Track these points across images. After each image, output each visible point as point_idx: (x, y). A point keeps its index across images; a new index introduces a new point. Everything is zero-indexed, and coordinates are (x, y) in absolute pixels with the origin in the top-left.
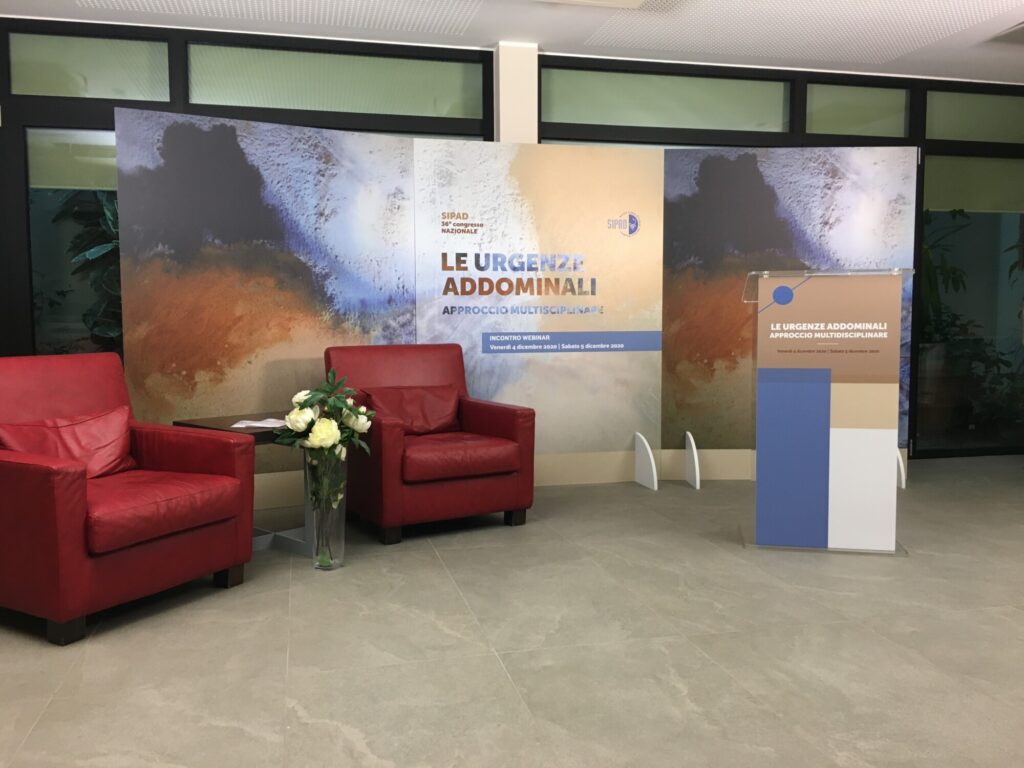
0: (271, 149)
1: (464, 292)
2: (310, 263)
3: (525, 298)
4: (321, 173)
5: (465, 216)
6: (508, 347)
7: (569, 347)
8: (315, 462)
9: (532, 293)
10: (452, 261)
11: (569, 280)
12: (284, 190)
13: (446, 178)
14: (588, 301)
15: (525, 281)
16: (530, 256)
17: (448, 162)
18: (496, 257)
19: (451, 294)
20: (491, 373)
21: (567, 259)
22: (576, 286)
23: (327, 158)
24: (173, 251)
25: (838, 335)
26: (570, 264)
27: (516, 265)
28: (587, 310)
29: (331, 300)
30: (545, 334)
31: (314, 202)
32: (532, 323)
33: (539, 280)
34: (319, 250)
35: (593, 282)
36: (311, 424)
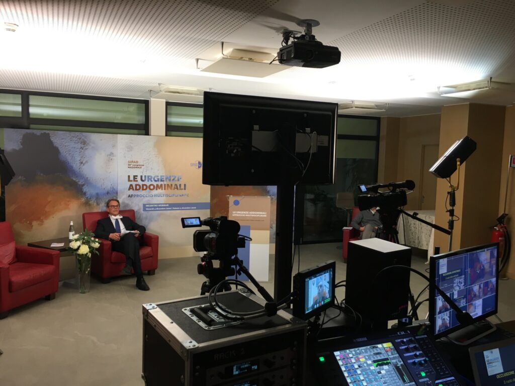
0: (63, 140)
1: (136, 189)
2: (77, 181)
3: (159, 191)
4: (82, 148)
5: (137, 162)
6: (153, 209)
7: (176, 208)
8: (80, 259)
9: (162, 189)
10: (132, 178)
11: (176, 185)
12: (68, 155)
13: (130, 149)
14: (183, 192)
15: (159, 185)
16: (161, 176)
17: (130, 143)
18: (148, 176)
19: (131, 190)
20: (146, 218)
21: (175, 177)
22: (179, 187)
23: (84, 143)
24: (25, 179)
25: (252, 215)
26: (176, 179)
27: (156, 179)
28: (183, 195)
29: (85, 194)
30: (167, 204)
31: (79, 159)
32: (162, 200)
33: (165, 185)
34: (80, 176)
35: (185, 185)
36: (79, 247)
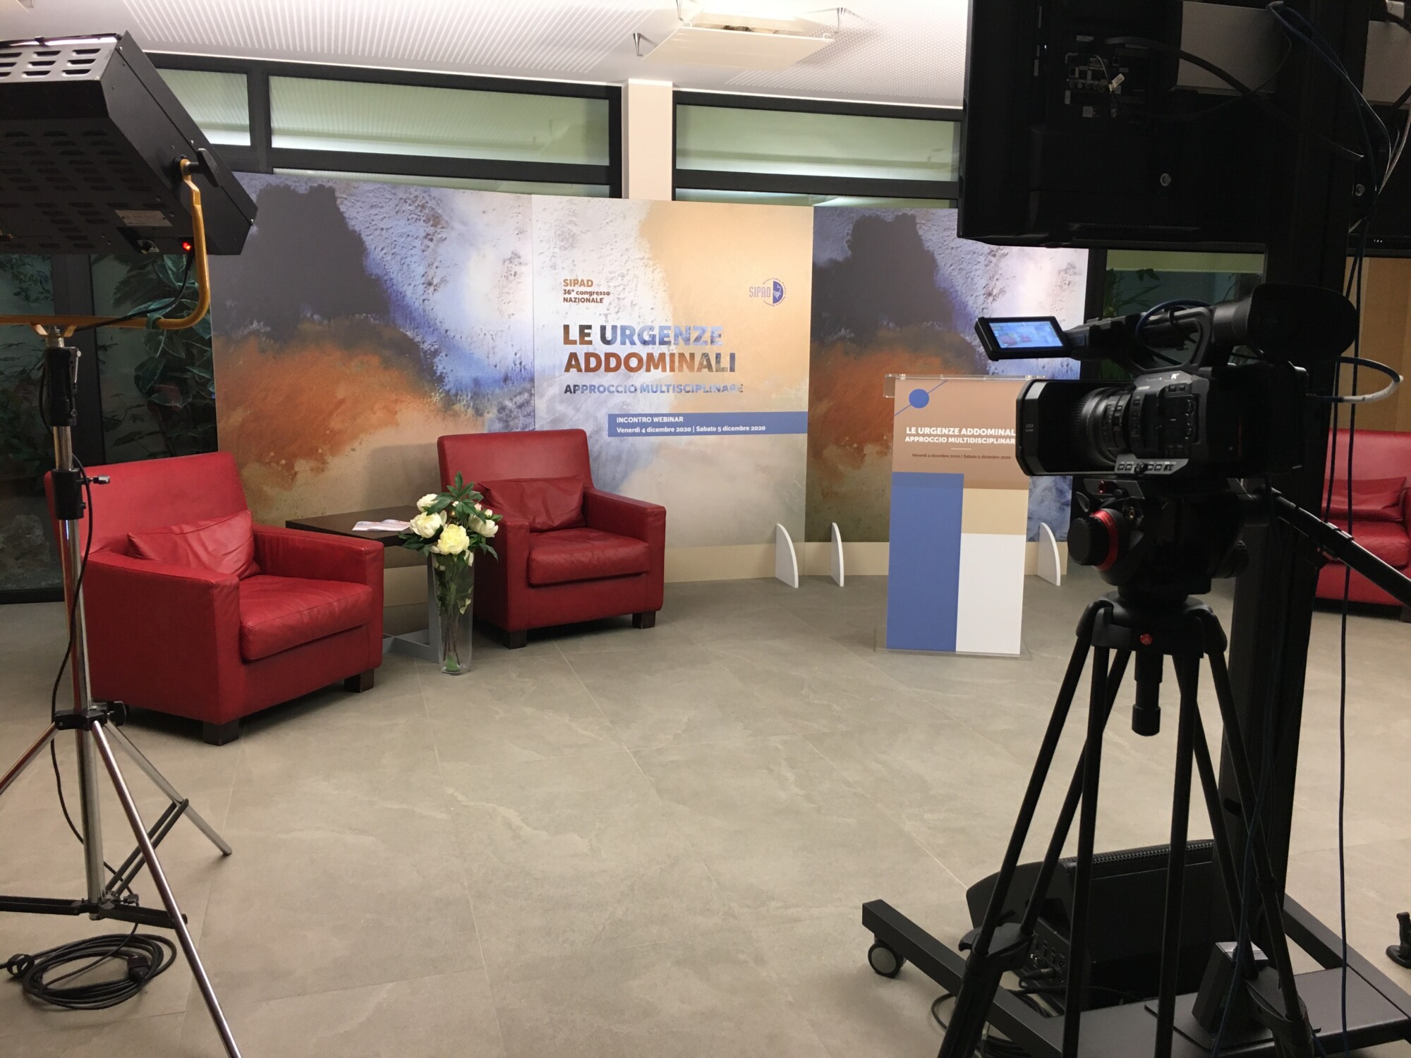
0: (374, 211)
1: (588, 369)
2: (418, 339)
3: (656, 375)
4: (429, 237)
5: (590, 283)
6: (637, 430)
7: (704, 429)
8: (442, 568)
9: (664, 370)
10: (574, 334)
11: (705, 355)
12: (389, 258)
13: (568, 240)
14: (727, 378)
15: (656, 356)
16: (662, 328)
17: (570, 222)
18: (624, 329)
19: (573, 370)
20: (617, 458)
21: (704, 331)
22: (713, 362)
23: (435, 220)
24: (268, 329)
25: (972, 441)
26: (707, 337)
27: (646, 338)
28: (725, 388)
29: (441, 379)
30: (678, 415)
31: (421, 270)
32: (662, 403)
33: (672, 355)
34: (424, 323)
35: (732, 357)
36: (440, 530)
